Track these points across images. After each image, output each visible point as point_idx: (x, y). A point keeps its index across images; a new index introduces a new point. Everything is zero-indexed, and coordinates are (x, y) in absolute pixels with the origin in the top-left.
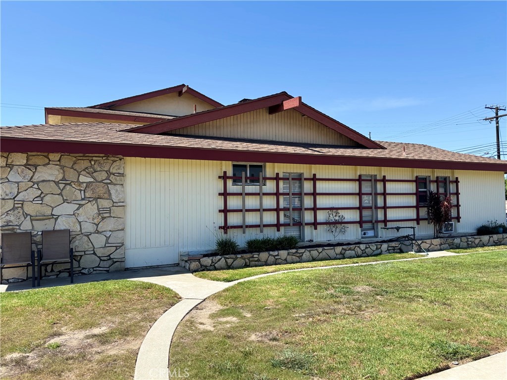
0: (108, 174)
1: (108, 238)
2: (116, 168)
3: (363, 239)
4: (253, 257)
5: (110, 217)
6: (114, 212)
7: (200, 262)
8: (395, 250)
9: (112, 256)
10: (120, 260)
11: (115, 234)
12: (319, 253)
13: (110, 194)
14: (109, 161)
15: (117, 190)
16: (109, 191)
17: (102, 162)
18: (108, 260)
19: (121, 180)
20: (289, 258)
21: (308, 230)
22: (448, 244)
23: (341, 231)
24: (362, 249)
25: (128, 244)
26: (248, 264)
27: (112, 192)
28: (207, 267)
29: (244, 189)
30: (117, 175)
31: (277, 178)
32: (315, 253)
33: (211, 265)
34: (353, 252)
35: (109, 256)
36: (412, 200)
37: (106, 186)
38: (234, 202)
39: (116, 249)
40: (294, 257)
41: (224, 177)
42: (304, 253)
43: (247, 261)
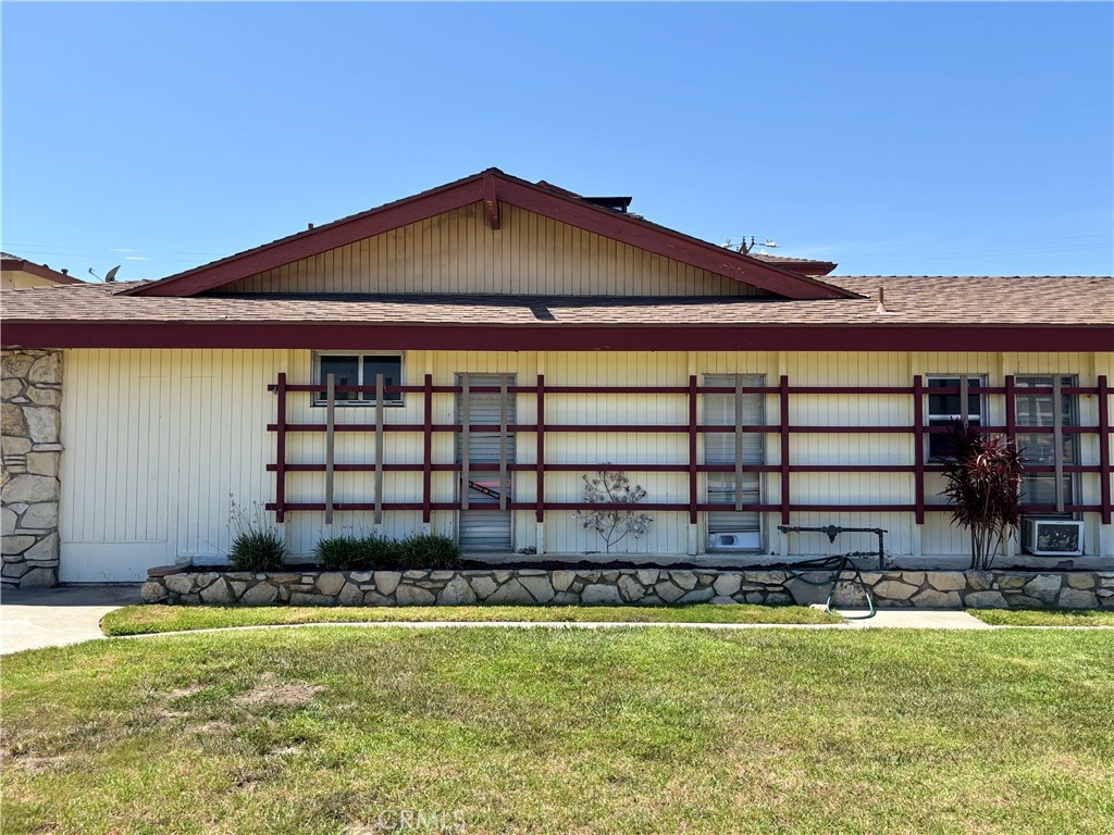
0: (23, 384)
1: (20, 517)
2: (41, 371)
3: (709, 556)
4: (299, 582)
5: (27, 473)
6: (33, 464)
7: (163, 583)
8: (770, 596)
9: (26, 555)
10: (39, 564)
11: (35, 509)
12: (500, 585)
13: (26, 427)
14: (27, 358)
15: (40, 419)
16: (24, 420)
17: (14, 360)
18: (19, 562)
19: (49, 397)
20: (403, 592)
21: (524, 522)
22: (1000, 589)
23: (630, 529)
24: (646, 583)
25: (66, 531)
26: (285, 597)
27: (31, 421)
28: (183, 597)
29: (331, 415)
30: (41, 386)
31: (429, 389)
32: (484, 583)
33: (190, 592)
34: (612, 589)
35: (22, 553)
36: (903, 450)
37: (18, 411)
38: (307, 448)
39: (36, 542)
40: (417, 590)
41: (282, 388)
42: (450, 580)
43: (282, 589)
